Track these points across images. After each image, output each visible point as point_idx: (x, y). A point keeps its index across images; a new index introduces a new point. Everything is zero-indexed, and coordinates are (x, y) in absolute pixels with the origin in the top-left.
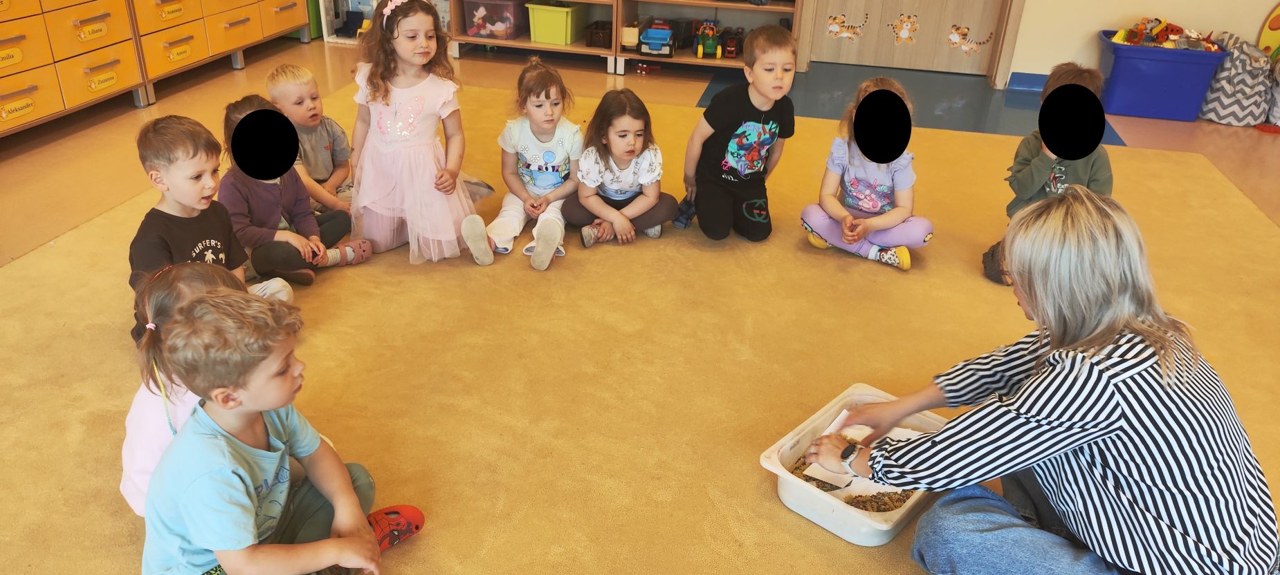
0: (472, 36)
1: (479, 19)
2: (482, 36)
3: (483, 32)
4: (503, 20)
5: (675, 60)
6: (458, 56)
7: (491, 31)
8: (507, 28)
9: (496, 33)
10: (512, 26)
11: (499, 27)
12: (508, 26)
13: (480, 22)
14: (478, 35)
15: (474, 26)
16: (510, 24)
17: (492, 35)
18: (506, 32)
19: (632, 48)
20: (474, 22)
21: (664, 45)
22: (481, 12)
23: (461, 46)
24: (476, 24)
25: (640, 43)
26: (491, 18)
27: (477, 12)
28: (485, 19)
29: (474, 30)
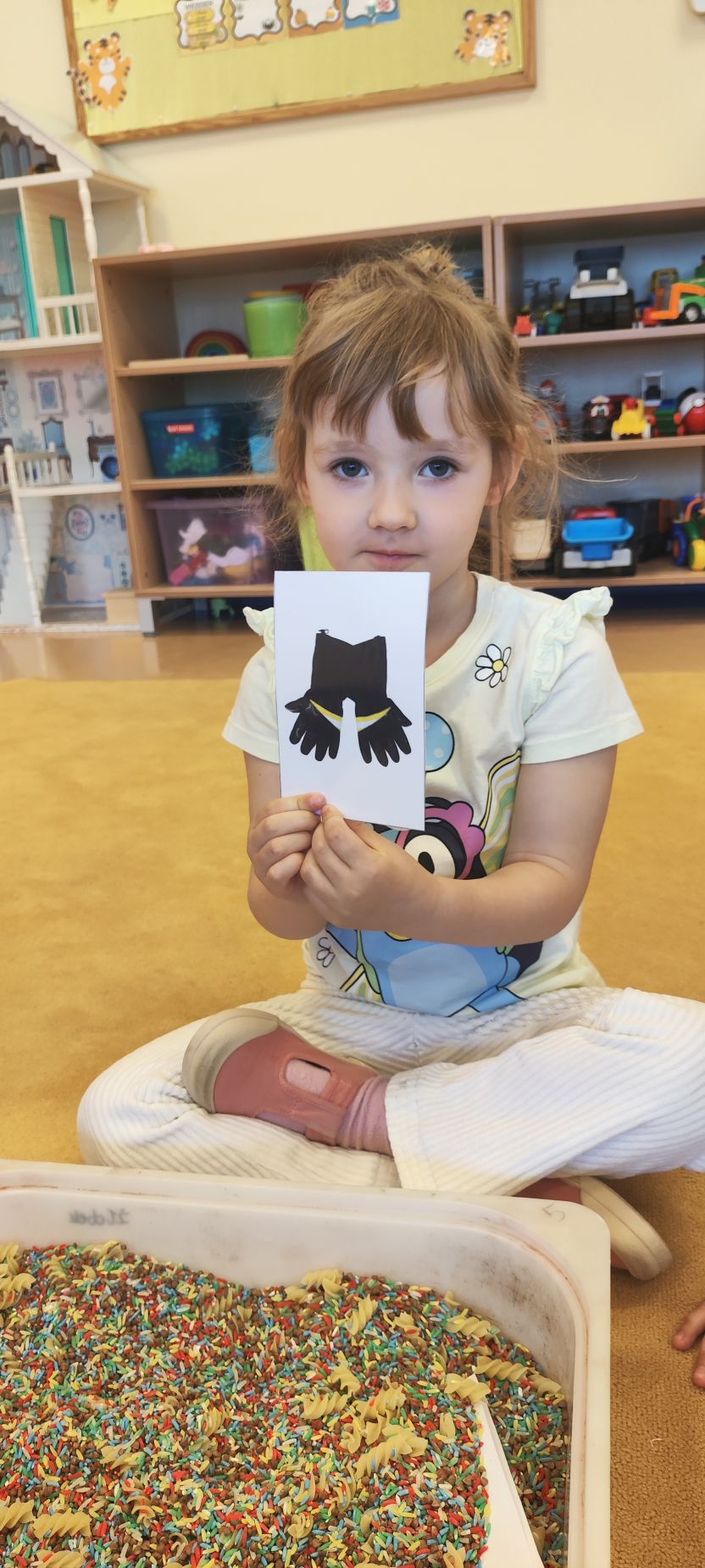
0: (180, 585)
1: (192, 546)
2: (200, 582)
3: (202, 573)
4: (242, 541)
5: (642, 579)
6: (150, 628)
7: (220, 569)
8: (252, 559)
9: (229, 572)
10: (262, 552)
11: (237, 559)
12: (255, 553)
13: (195, 551)
14: (192, 580)
15: (183, 562)
16: (258, 544)
17: (221, 578)
18: (252, 569)
19: (536, 567)
20: (181, 554)
21: (615, 546)
22: (195, 531)
23: (157, 606)
24: (185, 558)
25: (559, 546)
26: (216, 542)
27: (185, 530)
28: (204, 545)
29: (184, 570)
